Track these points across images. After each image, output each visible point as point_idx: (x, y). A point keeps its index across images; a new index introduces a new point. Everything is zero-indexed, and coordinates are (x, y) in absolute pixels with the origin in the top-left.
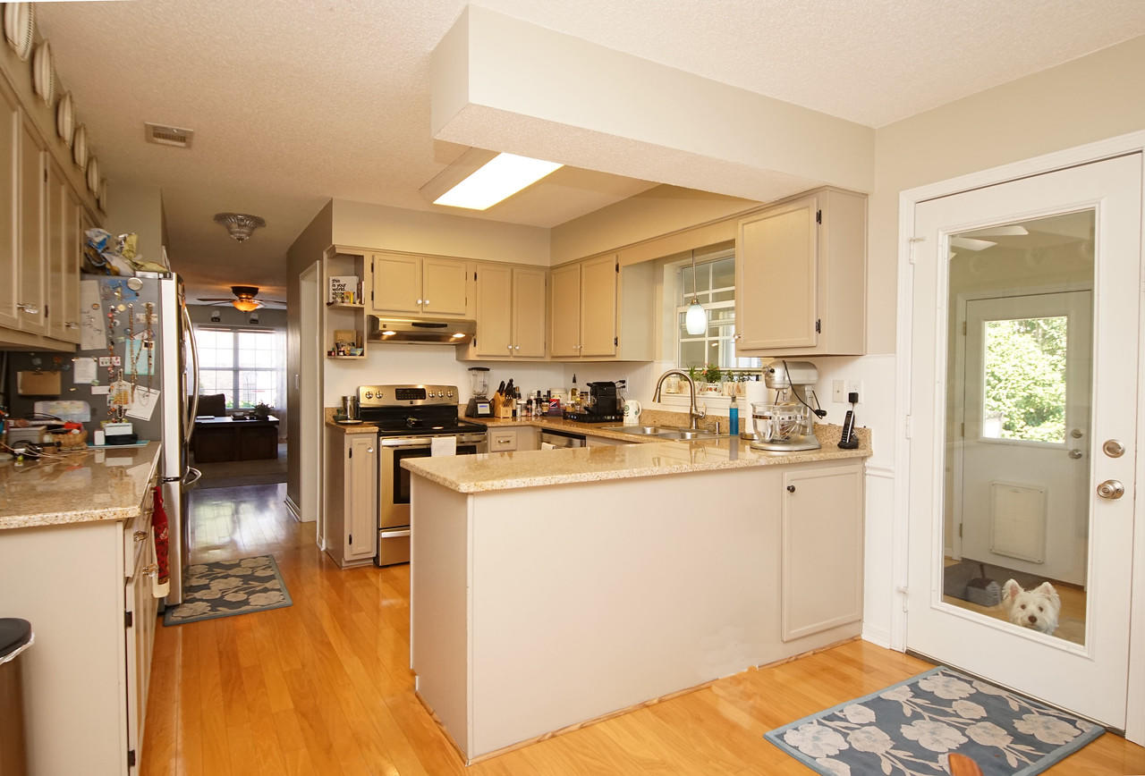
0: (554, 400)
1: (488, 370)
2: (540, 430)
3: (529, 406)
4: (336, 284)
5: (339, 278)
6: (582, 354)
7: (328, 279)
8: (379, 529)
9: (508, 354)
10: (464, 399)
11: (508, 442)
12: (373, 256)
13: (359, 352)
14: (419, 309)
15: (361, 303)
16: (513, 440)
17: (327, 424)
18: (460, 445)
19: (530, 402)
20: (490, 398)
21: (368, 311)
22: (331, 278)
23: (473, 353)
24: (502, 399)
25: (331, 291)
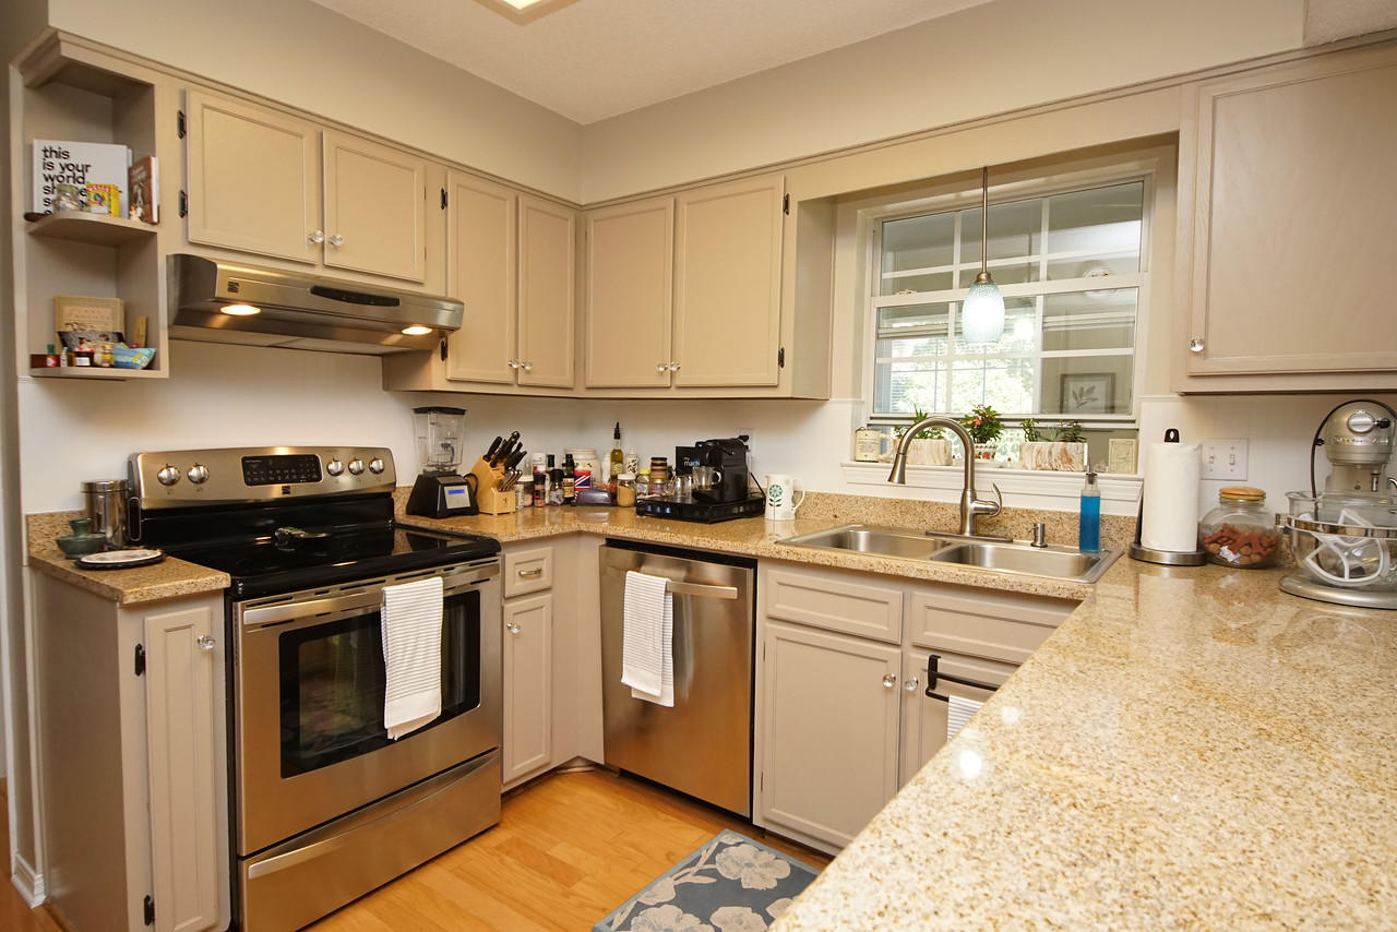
0: (581, 474)
1: (462, 412)
2: (604, 542)
3: (538, 487)
4: (54, 160)
5: (65, 146)
6: (678, 382)
7: (29, 149)
8: (236, 859)
9: (510, 378)
10: (406, 477)
11: (539, 572)
12: (183, 95)
13: (142, 356)
14: (313, 256)
15: (146, 217)
16: (545, 566)
17: (35, 564)
18: (450, 593)
19: (539, 478)
20: (463, 471)
21: (170, 242)
22: (39, 145)
23: (437, 376)
24: (497, 473)
25: (39, 183)
